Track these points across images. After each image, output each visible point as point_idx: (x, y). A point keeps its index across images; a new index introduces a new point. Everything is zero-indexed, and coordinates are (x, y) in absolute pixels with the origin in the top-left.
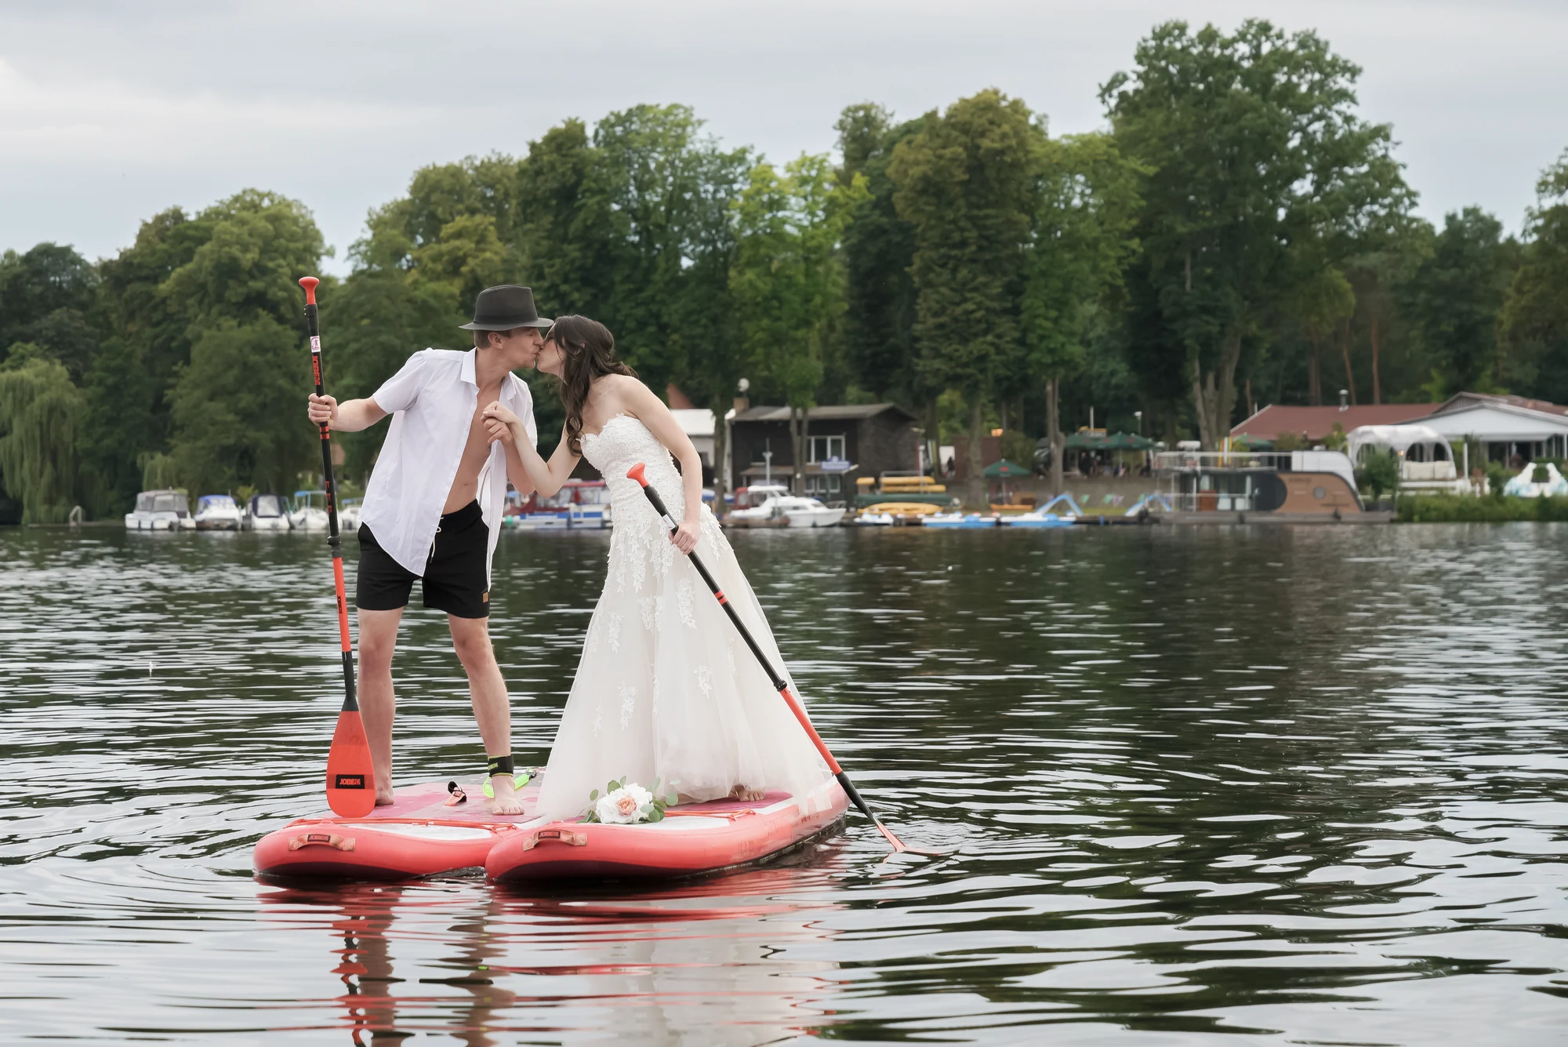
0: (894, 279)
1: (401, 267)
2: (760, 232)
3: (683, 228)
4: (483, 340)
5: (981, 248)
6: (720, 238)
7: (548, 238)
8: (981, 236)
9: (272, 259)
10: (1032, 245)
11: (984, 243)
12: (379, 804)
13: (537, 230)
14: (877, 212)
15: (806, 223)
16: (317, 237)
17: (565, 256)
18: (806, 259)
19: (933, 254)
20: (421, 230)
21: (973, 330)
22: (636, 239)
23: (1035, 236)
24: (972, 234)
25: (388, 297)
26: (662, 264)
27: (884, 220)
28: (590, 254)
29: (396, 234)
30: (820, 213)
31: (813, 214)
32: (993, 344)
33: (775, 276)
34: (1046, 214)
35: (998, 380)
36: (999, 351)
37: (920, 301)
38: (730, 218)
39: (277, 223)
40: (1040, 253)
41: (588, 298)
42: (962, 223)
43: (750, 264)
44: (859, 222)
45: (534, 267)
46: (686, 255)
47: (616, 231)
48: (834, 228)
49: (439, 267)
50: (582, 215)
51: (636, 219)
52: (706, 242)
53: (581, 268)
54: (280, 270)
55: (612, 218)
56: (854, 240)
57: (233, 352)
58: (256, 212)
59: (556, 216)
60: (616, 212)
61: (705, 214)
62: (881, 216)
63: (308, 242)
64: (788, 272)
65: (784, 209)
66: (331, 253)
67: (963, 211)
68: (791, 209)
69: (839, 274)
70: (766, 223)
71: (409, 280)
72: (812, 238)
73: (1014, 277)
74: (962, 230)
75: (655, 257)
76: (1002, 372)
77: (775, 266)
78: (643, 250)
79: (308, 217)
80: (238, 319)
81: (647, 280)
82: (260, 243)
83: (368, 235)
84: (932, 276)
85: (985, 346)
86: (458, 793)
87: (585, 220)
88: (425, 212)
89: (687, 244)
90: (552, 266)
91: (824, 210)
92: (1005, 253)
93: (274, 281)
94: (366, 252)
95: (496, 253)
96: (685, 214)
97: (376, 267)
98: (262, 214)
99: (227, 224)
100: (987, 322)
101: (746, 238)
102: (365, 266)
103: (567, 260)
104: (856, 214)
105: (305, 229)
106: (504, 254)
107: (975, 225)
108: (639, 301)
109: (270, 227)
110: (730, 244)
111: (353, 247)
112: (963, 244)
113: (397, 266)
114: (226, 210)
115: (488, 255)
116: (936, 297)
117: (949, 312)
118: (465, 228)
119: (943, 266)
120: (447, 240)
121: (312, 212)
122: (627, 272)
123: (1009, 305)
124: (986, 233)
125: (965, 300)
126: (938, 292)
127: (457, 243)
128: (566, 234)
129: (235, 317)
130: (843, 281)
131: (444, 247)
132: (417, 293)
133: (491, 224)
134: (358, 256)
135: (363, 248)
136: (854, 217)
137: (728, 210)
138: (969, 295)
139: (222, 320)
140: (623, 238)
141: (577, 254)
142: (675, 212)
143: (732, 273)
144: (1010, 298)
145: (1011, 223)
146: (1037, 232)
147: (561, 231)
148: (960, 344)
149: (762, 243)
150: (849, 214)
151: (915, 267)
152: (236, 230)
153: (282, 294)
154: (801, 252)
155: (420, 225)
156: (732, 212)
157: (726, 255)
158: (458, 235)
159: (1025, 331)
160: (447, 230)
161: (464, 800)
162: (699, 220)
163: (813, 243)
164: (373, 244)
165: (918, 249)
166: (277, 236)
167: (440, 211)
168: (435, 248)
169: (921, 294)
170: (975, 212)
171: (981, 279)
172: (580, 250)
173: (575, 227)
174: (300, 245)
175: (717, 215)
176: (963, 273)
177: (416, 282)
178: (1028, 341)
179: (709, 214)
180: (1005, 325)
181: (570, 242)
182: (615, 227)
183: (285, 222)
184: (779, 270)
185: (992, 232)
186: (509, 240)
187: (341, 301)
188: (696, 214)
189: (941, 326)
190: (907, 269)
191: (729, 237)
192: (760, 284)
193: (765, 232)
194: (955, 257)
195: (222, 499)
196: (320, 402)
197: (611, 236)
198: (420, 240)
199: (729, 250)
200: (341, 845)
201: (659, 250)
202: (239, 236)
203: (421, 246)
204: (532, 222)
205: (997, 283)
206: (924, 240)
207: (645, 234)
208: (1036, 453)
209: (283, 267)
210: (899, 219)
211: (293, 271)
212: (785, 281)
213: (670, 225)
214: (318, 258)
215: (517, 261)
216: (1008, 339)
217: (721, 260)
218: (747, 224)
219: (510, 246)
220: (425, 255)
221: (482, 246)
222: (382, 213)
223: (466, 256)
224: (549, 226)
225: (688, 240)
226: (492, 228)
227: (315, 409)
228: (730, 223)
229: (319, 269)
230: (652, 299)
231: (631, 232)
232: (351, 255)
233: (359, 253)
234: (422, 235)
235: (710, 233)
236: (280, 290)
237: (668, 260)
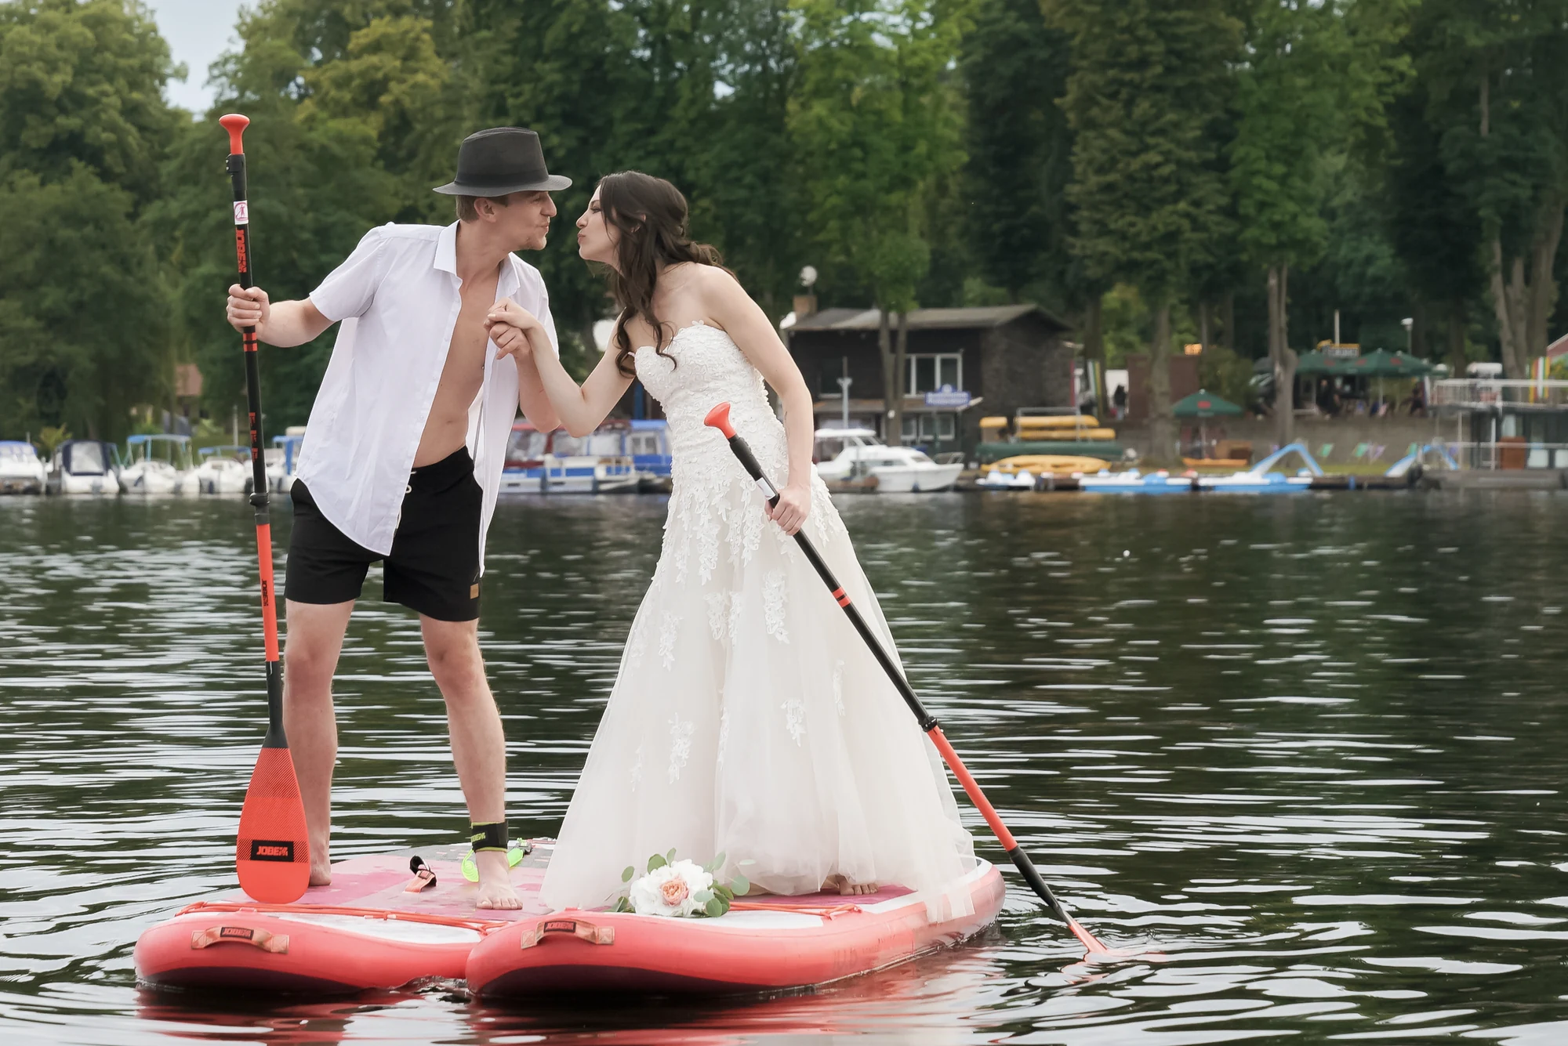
0: (1037, 116)
1: (288, 95)
2: (834, 44)
3: (718, 38)
4: (469, 209)
5: (1169, 70)
6: (774, 53)
7: (513, 52)
8: (1170, 52)
9: (92, 84)
10: (1247, 65)
11: (1175, 62)
12: (315, 884)
13: (494, 40)
14: (1013, 14)
15: (904, 30)
16: (160, 49)
17: (539, 79)
18: (904, 85)
19: (1098, 79)
20: (319, 40)
21: (1157, 194)
22: (646, 53)
23: (1252, 50)
24: (1157, 48)
25: (270, 141)
26: (685, 93)
27: (1023, 26)
28: (576, 77)
29: (281, 47)
30: (926, 15)
31: (915, 17)
32: (1187, 215)
33: (859, 110)
34: (1269, 19)
35: (1195, 270)
36: (1197, 226)
37: (1076, 149)
38: (790, 23)
39: (100, 29)
40: (1259, 78)
41: (572, 143)
42: (1142, 32)
43: (818, 93)
44: (985, 30)
45: (491, 96)
46: (722, 79)
47: (615, 42)
48: (946, 38)
49: (347, 96)
50: (564, 17)
51: (645, 24)
52: (752, 59)
53: (563, 98)
54: (105, 100)
55: (609, 23)
56: (977, 57)
57: (35, 224)
58: (68, 11)
59: (524, 19)
60: (615, 13)
61: (751, 16)
62: (1018, 20)
63: (147, 56)
64: (876, 105)
65: (872, 10)
66: (181, 74)
67: (1144, 13)
68: (883, 10)
69: (954, 107)
70: (843, 30)
71: (300, 116)
72: (914, 53)
73: (1220, 114)
74: (1141, 41)
75: (676, 81)
76: (1201, 257)
77: (858, 93)
78: (656, 70)
79: (147, 20)
80: (40, 175)
81: (662, 118)
82: (75, 59)
83: (239, 47)
84: (1095, 112)
85: (1175, 218)
86: (425, 874)
87: (569, 25)
88: (325, 12)
89: (723, 63)
90: (517, 95)
91: (932, 11)
92: (1206, 77)
93: (96, 116)
94: (236, 73)
95: (434, 75)
96: (720, 16)
97: (250, 96)
98: (77, 14)
99: (25, 29)
100: (1179, 182)
101: (813, 53)
102: (235, 95)
103: (541, 85)
104: (981, 16)
105: (142, 37)
106: (446, 77)
107: (1160, 34)
108: (651, 148)
109: (90, 34)
110: (790, 61)
111: (216, 65)
112: (1142, 63)
113: (282, 94)
114: (22, 9)
115: (421, 77)
116: (1102, 143)
117: (1121, 166)
118: (385, 36)
119: (1113, 96)
120: (358, 56)
121: (153, 12)
122: (632, 104)
123: (1211, 156)
124: (1178, 46)
125: (1146, 148)
126: (1105, 136)
127: (374, 59)
128: (540, 45)
129: (36, 171)
130: (960, 119)
131: (355, 66)
132: (313, 135)
133: (425, 30)
134: (224, 79)
135: (231, 67)
136: (977, 22)
137: (786, 10)
138: (1151, 141)
139: (16, 176)
140: (626, 52)
141: (557, 77)
142: (705, 14)
143: (792, 106)
144: (1214, 145)
145: (1215, 32)
146: (1253, 46)
147: (532, 42)
148: (1137, 214)
149: (839, 60)
150: (969, 16)
151: (1070, 98)
152: (37, 39)
153: (107, 136)
154: (896, 75)
155: (318, 31)
156: (792, 14)
157: (782, 78)
158: (376, 47)
159: (1236, 196)
160: (359, 39)
161: (433, 883)
162: (742, 25)
163: (915, 61)
164: (247, 61)
165: (1074, 71)
166: (101, 48)
167: (347, 10)
168: (339, 67)
169: (1078, 139)
170: (1162, 15)
171: (1171, 116)
172: (561, 70)
173: (553, 36)
174: (135, 62)
175: (769, 19)
176: (1143, 107)
177: (311, 119)
178: (1242, 211)
179: (757, 17)
180: (1207, 186)
181: (546, 59)
182: (615, 36)
183: (111, 26)
184: (866, 100)
185: (1187, 45)
186: (453, 56)
187: (198, 147)
188: (737, 16)
189: (1109, 188)
190: (1057, 101)
191: (787, 51)
192: (834, 123)
193: (841, 44)
194: (1131, 83)
195: (16, 447)
196: (247, 297)
197: (608, 49)
198: (317, 54)
199: (788, 71)
200: (268, 945)
201: (680, 70)
202: (42, 48)
203: (318, 64)
204: (489, 28)
205: (1194, 123)
206: (1083, 57)
207: (659, 47)
208: (1253, 381)
209: (110, 96)
210: (1046, 25)
211: (124, 102)
212: (872, 118)
213: (697, 33)
214: (163, 82)
215: (465, 87)
216: (1211, 207)
217: (775, 86)
218: (814, 32)
219: (453, 64)
220: (326, 77)
221: (412, 64)
222: (259, 14)
223: (386, 79)
224: (515, 35)
225: (724, 56)
226: (426, 37)
227: (237, 306)
228: (789, 31)
229: (164, 99)
230: (671, 144)
231: (638, 43)
232: (214, 78)
233: (225, 74)
234: (320, 47)
235: (759, 45)
236: (105, 130)
237: (694, 86)
